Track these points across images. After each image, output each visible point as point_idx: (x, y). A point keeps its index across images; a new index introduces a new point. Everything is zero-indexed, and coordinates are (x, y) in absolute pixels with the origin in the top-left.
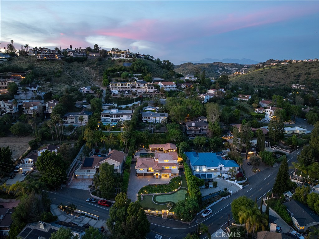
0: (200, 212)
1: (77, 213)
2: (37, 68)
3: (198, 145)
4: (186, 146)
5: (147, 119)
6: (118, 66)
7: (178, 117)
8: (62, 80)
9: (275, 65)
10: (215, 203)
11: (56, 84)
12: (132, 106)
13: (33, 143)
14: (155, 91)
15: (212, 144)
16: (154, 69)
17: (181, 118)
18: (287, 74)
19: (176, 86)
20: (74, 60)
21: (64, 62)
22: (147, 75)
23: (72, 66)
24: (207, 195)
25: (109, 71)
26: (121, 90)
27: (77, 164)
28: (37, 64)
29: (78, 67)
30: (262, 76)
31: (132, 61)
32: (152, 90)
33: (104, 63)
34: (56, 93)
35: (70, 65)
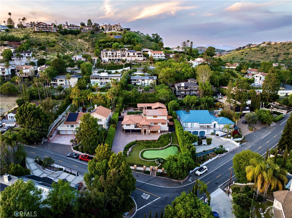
0: (194, 170)
1: (55, 168)
2: (33, 38)
3: (188, 104)
4: (176, 105)
5: (136, 82)
6: (110, 38)
7: (168, 79)
8: (56, 49)
9: (255, 47)
10: (210, 160)
11: (50, 52)
12: (122, 72)
13: (21, 100)
14: (144, 59)
15: (203, 103)
16: (143, 41)
17: (170, 79)
18: (267, 55)
19: (164, 55)
20: (68, 33)
21: (59, 34)
22: (137, 45)
23: (66, 38)
24: (201, 152)
25: (101, 42)
26: (111, 58)
27: (62, 121)
28: (33, 35)
29: (72, 39)
30: (242, 56)
31: (123, 34)
32: (141, 59)
33: (96, 36)
34: (49, 60)
35: (64, 37)
